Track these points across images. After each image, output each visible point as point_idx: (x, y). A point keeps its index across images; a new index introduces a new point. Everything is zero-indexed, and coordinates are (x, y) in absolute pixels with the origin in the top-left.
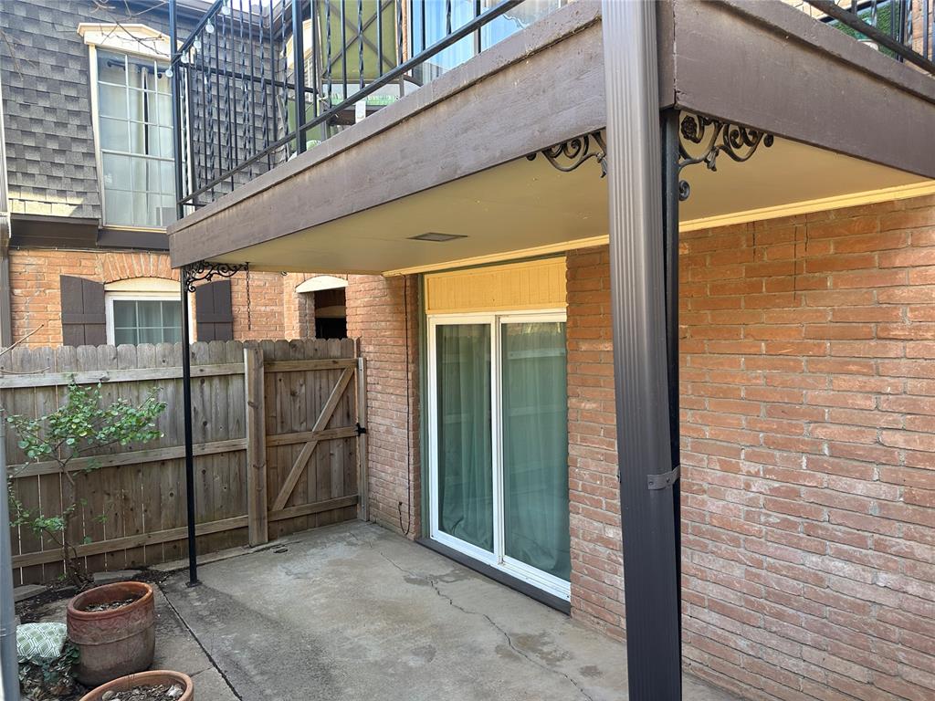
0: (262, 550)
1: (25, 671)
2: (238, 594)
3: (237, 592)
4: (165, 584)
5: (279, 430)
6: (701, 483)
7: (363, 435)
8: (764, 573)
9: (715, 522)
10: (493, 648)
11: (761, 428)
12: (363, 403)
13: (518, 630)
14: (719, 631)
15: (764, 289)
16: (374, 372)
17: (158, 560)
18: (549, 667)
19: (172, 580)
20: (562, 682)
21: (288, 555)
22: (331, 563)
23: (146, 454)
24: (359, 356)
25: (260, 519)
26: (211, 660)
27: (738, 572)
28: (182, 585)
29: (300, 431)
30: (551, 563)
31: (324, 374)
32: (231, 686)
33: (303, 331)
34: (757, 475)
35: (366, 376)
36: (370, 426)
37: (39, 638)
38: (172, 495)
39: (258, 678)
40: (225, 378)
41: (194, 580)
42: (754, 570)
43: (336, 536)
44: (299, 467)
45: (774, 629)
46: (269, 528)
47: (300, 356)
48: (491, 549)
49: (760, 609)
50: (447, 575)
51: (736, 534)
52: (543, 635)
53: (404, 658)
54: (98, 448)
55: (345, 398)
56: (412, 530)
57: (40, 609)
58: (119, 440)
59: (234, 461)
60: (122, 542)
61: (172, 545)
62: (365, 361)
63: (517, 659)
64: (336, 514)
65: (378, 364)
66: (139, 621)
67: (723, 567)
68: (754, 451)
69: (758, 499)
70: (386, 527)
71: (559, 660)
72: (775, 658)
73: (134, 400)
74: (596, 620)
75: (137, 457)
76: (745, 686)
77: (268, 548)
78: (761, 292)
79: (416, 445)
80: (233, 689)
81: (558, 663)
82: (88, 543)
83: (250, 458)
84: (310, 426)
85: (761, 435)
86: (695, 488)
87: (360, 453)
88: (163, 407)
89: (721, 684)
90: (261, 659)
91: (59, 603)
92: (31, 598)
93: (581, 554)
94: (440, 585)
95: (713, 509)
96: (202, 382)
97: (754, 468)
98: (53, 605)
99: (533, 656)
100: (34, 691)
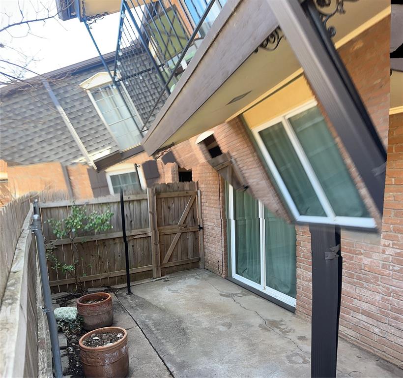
0: (159, 280)
1: (62, 324)
2: (148, 298)
3: (148, 297)
4: (117, 293)
5: (163, 224)
6: (360, 250)
7: (201, 230)
8: (391, 298)
9: (366, 269)
10: (258, 325)
11: (392, 222)
12: (200, 212)
13: (270, 318)
14: (366, 324)
15: (394, 151)
16: (205, 197)
17: (114, 284)
18: (283, 335)
19: (120, 292)
20: (288, 342)
21: (169, 282)
22: (188, 286)
23: (106, 235)
24: (198, 189)
25: (157, 267)
26: (136, 323)
27: (378, 297)
28: (125, 294)
29: (172, 225)
30: (288, 290)
31: (182, 198)
32: (144, 334)
33: (173, 179)
34: (388, 246)
35: (201, 199)
36: (205, 226)
37: (67, 313)
38: (119, 256)
39: (155, 332)
40: (139, 201)
41: (129, 292)
42: (386, 297)
43: (190, 275)
44: (173, 244)
45: (393, 325)
46: (161, 271)
47: (172, 190)
48: (260, 283)
49: (387, 315)
50: (239, 293)
51: (377, 275)
52: (282, 321)
53: (218, 327)
54: (86, 233)
55: (192, 209)
56: (223, 273)
57: (67, 302)
58: (94, 229)
59: (146, 241)
60: (99, 276)
61: (120, 278)
62: (201, 192)
63: (268, 330)
64: (190, 265)
65: (206, 193)
66: (106, 308)
67: (371, 295)
68: (387, 234)
69: (389, 258)
70: (212, 272)
71: (288, 332)
72: (392, 338)
73: (100, 212)
74: (307, 316)
75: (103, 237)
76: (377, 350)
77: (161, 279)
78: (392, 152)
79: (225, 235)
80: (145, 336)
81: (287, 334)
82: (85, 276)
83: (153, 240)
84: (176, 222)
85: (391, 226)
86: (357, 252)
87: (200, 238)
88: (112, 215)
89: (365, 348)
90: (157, 324)
91: (74, 300)
92: (64, 298)
93: (302, 287)
94: (236, 298)
95: (366, 262)
96: (129, 203)
97: (387, 242)
98: (72, 301)
99: (276, 330)
100: (66, 332)
